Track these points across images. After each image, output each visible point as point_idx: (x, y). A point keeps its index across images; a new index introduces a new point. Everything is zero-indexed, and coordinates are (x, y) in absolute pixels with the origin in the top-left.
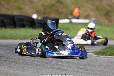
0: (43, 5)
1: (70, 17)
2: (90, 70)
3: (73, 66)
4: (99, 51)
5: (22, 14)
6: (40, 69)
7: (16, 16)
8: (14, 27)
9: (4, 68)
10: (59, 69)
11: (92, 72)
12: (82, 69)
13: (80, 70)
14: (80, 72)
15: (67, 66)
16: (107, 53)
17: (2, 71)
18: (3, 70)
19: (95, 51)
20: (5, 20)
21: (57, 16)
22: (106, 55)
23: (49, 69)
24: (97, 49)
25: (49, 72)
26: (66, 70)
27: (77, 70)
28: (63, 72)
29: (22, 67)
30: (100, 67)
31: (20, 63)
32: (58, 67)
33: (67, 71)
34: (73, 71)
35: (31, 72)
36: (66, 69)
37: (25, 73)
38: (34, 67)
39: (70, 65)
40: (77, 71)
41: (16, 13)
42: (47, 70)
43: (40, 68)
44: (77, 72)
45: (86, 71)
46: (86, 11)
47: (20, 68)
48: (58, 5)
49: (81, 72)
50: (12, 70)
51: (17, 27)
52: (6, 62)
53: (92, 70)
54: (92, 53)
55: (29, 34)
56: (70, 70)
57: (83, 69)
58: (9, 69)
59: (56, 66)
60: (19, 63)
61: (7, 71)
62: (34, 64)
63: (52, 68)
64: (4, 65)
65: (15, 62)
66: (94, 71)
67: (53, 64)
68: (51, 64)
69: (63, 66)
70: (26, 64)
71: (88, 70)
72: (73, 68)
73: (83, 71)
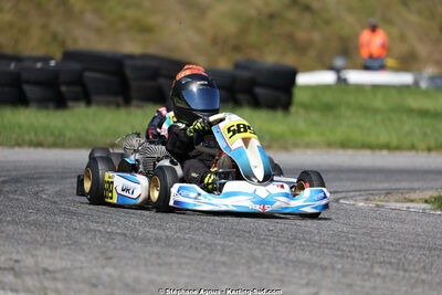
1: (339, 62)
2: (417, 268)
3: (351, 252)
5: (152, 50)
6: (224, 263)
7: (131, 57)
8: (120, 99)
9: (83, 259)
10: (298, 263)
11: (424, 277)
12: (388, 266)
13: (377, 270)
14: (379, 275)
15: (327, 251)
17: (75, 272)
18: (81, 268)
19: (436, 194)
20: (88, 74)
21: (289, 60)
23: (261, 264)
25: (256, 274)
26: (324, 268)
27: (365, 270)
28: (311, 277)
29: (154, 256)
31: (145, 240)
32: (292, 254)
33: (329, 272)
34: (351, 273)
35: (189, 276)
36: (324, 263)
37: (165, 278)
38: (200, 256)
39: (338, 249)
40: (367, 273)
41: (130, 46)
42: (249, 267)
43: (224, 259)
44: (366, 277)
45: (401, 273)
46: (402, 38)
47: (146, 259)
48: (292, 14)
49: (384, 277)
50: (115, 267)
51: (135, 102)
52: (89, 235)
53: (424, 268)
54: (426, 202)
56: (340, 266)
57: (390, 263)
58: (104, 262)
59: (285, 254)
60: (142, 240)
61: (95, 270)
62: (202, 243)
63: (270, 262)
64: (85, 247)
65: (125, 235)
66: (434, 271)
67: (274, 246)
68: (267, 245)
69: (311, 252)
70: (169, 246)
71: (411, 267)
72: (350, 260)
73: (391, 271)
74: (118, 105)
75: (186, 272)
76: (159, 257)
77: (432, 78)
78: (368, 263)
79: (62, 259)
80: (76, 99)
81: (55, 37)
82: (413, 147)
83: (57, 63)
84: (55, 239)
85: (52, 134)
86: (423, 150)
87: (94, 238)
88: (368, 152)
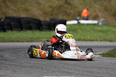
0: (50, 7)
1: (78, 18)
2: (96, 73)
3: (79, 69)
4: (106, 53)
5: (29, 16)
6: (45, 72)
7: (23, 18)
8: (20, 29)
9: (8, 72)
10: (65, 72)
11: (98, 75)
12: (88, 72)
13: (85, 73)
14: (86, 75)
15: (73, 69)
16: (115, 55)
17: (6, 76)
18: (8, 74)
19: (102, 53)
20: (11, 23)
22: (114, 56)
23: (55, 72)
24: (104, 51)
26: (71, 73)
27: (82, 73)
29: (27, 71)
30: (106, 69)
31: (25, 67)
32: (63, 70)
34: (79, 74)
38: (39, 70)
39: (75, 68)
40: (83, 74)
41: (23, 15)
42: (52, 73)
43: (45, 71)
44: (82, 75)
45: (92, 74)
46: (95, 11)
47: (25, 72)
48: (66, 6)
49: (87, 75)
50: (17, 74)
51: (24, 30)
52: (11, 66)
53: (98, 73)
54: (99, 55)
55: (36, 37)
56: (76, 73)
58: (14, 73)
59: (61, 70)
61: (12, 75)
62: (40, 67)
63: (58, 72)
64: (9, 69)
65: (20, 65)
66: (100, 73)
67: (59, 68)
68: (57, 67)
69: (68, 69)
70: (31, 68)
71: (94, 73)
72: (78, 71)
73: (89, 74)
74: (20, 31)
75: (35, 75)
76: (28, 71)
77: (103, 22)
78: (83, 72)
79: (3, 72)
80: (9, 29)
81: (3, 13)
82: (97, 40)
83: (3, 20)
84: (1, 67)
85: (2, 39)
86: (99, 41)
87: (11, 67)
88: (85, 42)
